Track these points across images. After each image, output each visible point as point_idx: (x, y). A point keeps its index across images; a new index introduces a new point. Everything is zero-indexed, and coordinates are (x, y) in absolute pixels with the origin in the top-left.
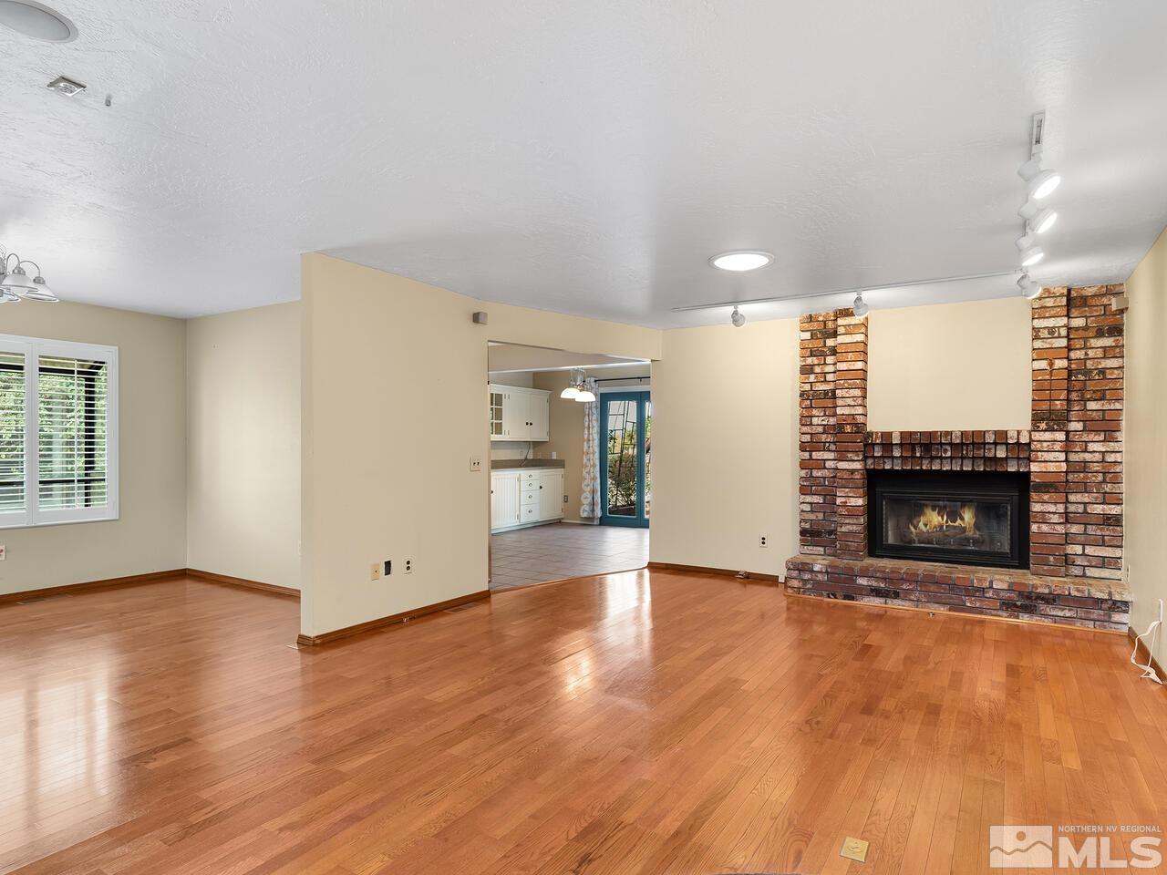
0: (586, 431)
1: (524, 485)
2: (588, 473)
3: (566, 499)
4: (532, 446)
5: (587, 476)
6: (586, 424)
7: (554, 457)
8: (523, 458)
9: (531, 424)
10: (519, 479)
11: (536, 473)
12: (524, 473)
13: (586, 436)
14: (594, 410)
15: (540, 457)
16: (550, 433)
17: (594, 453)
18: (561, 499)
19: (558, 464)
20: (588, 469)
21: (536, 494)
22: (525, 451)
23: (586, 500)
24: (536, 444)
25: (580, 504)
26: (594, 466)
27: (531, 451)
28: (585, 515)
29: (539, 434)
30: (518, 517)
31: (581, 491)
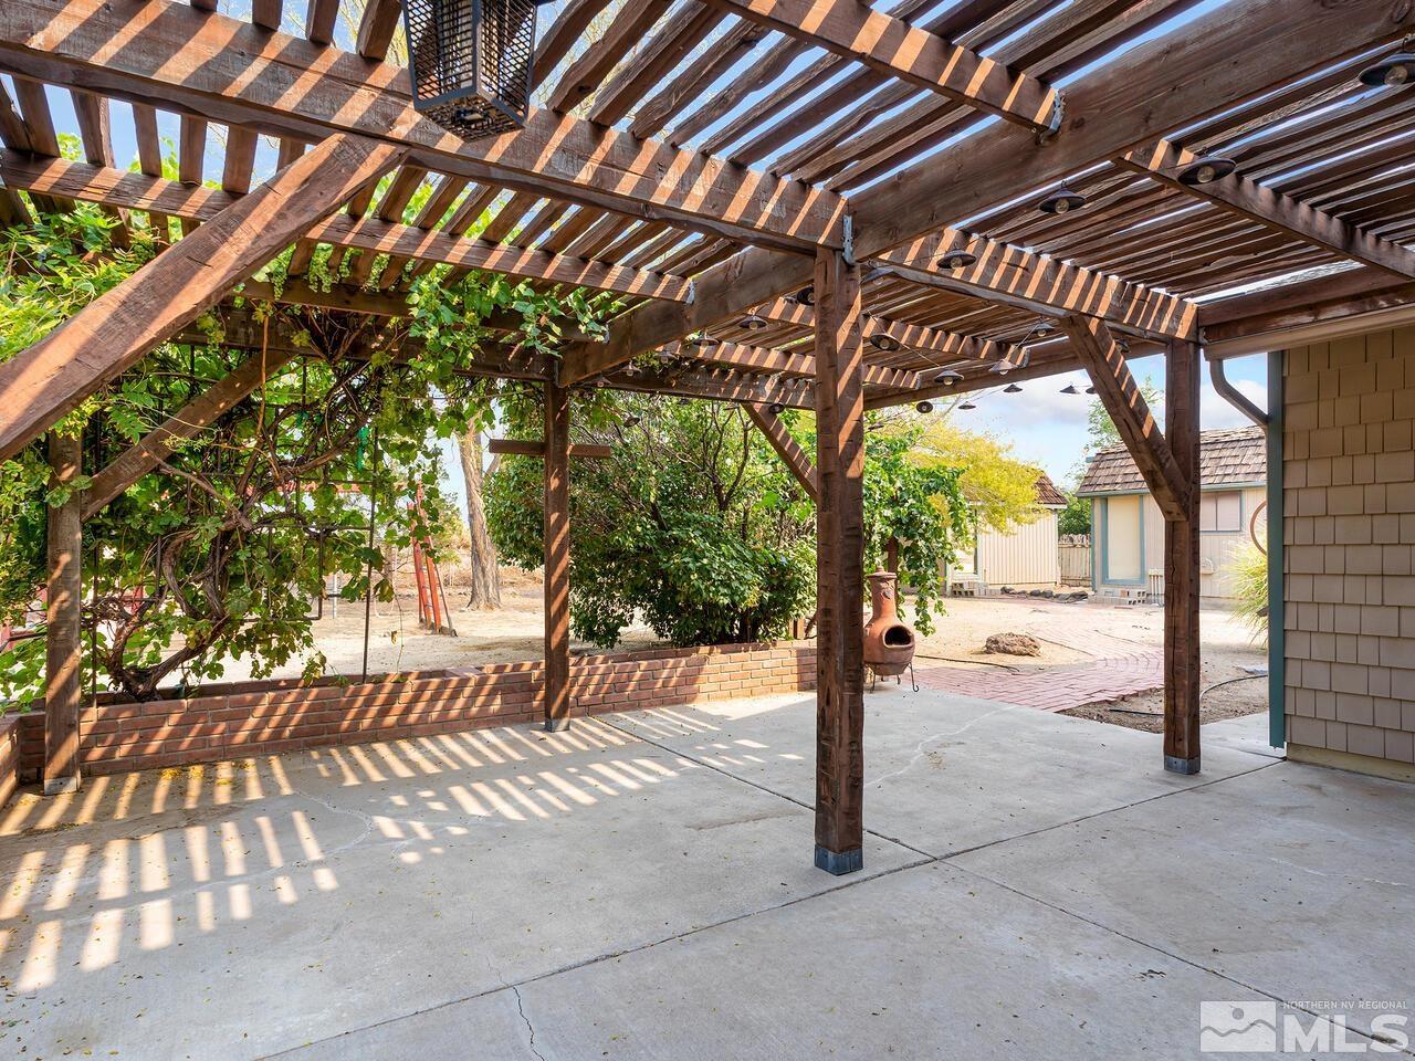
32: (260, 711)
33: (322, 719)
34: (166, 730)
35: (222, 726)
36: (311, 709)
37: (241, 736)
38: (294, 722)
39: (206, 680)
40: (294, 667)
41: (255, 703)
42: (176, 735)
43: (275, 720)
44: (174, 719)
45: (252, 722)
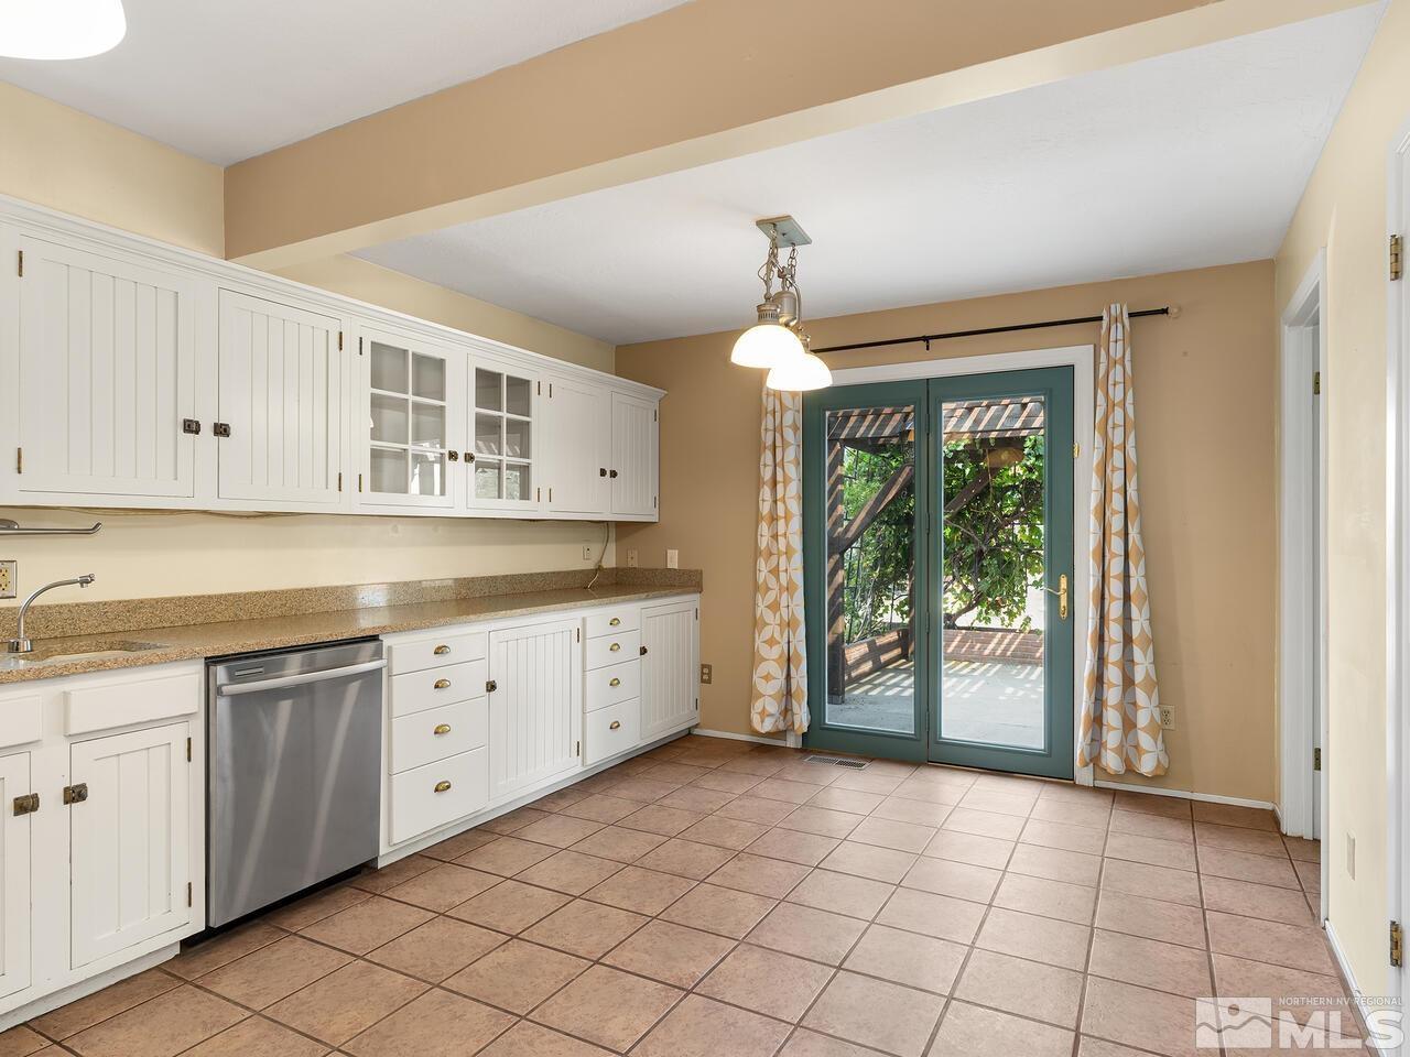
0: (766, 492)
1: (597, 651)
2: (774, 607)
3: (706, 674)
4: (613, 535)
5: (769, 616)
6: (767, 474)
7: (673, 560)
8: (590, 565)
9: (613, 474)
10: (580, 635)
11: (631, 612)
12: (594, 616)
13: (765, 508)
14: (789, 435)
15: (634, 563)
16: (660, 502)
17: (789, 553)
18: (694, 676)
19: (686, 582)
20: (771, 596)
21: (631, 671)
22: (596, 549)
23: (768, 688)
24: (623, 530)
25: (751, 694)
26: (790, 588)
27: (612, 547)
28: (767, 726)
29: (630, 501)
30: (579, 749)
31: (754, 659)
32: (996, 640)
33: (1027, 650)
34: (954, 644)
35: (979, 645)
36: (1020, 644)
37: (987, 652)
38: (1012, 649)
39: (983, 625)
40: (1017, 623)
41: (993, 637)
42: (959, 646)
43: (1003, 647)
44: (958, 638)
45: (991, 646)
